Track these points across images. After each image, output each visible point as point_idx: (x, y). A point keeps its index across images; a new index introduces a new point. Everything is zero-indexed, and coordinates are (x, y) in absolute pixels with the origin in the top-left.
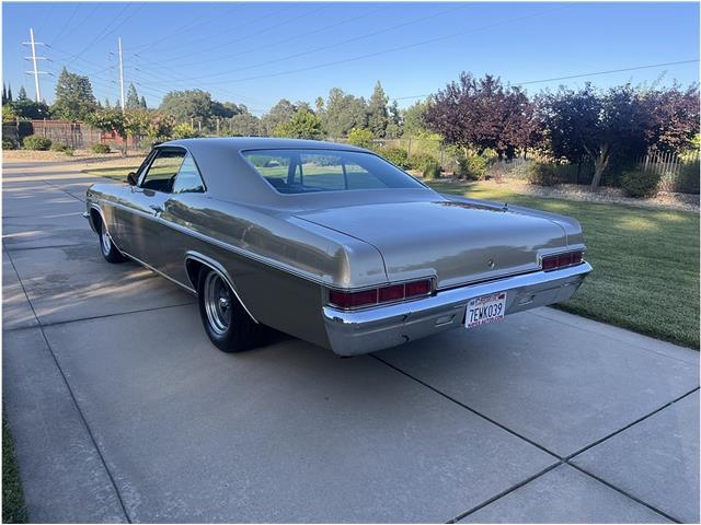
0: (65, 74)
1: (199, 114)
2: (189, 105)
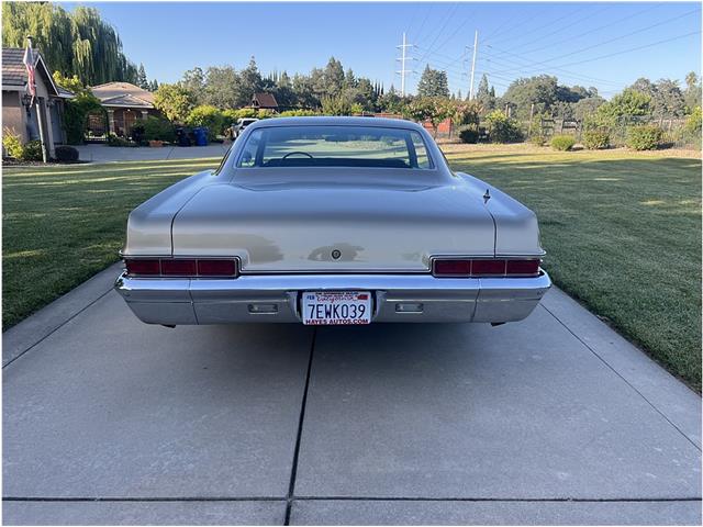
0: (428, 71)
1: (541, 101)
2: (532, 92)
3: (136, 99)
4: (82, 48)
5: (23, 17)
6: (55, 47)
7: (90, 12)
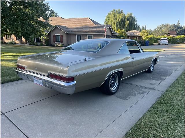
3: (136, 34)
4: (127, 23)
5: (116, 17)
6: (121, 23)
7: (130, 14)
